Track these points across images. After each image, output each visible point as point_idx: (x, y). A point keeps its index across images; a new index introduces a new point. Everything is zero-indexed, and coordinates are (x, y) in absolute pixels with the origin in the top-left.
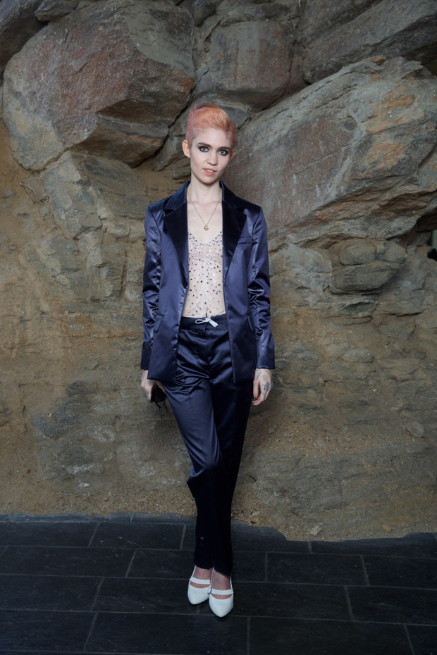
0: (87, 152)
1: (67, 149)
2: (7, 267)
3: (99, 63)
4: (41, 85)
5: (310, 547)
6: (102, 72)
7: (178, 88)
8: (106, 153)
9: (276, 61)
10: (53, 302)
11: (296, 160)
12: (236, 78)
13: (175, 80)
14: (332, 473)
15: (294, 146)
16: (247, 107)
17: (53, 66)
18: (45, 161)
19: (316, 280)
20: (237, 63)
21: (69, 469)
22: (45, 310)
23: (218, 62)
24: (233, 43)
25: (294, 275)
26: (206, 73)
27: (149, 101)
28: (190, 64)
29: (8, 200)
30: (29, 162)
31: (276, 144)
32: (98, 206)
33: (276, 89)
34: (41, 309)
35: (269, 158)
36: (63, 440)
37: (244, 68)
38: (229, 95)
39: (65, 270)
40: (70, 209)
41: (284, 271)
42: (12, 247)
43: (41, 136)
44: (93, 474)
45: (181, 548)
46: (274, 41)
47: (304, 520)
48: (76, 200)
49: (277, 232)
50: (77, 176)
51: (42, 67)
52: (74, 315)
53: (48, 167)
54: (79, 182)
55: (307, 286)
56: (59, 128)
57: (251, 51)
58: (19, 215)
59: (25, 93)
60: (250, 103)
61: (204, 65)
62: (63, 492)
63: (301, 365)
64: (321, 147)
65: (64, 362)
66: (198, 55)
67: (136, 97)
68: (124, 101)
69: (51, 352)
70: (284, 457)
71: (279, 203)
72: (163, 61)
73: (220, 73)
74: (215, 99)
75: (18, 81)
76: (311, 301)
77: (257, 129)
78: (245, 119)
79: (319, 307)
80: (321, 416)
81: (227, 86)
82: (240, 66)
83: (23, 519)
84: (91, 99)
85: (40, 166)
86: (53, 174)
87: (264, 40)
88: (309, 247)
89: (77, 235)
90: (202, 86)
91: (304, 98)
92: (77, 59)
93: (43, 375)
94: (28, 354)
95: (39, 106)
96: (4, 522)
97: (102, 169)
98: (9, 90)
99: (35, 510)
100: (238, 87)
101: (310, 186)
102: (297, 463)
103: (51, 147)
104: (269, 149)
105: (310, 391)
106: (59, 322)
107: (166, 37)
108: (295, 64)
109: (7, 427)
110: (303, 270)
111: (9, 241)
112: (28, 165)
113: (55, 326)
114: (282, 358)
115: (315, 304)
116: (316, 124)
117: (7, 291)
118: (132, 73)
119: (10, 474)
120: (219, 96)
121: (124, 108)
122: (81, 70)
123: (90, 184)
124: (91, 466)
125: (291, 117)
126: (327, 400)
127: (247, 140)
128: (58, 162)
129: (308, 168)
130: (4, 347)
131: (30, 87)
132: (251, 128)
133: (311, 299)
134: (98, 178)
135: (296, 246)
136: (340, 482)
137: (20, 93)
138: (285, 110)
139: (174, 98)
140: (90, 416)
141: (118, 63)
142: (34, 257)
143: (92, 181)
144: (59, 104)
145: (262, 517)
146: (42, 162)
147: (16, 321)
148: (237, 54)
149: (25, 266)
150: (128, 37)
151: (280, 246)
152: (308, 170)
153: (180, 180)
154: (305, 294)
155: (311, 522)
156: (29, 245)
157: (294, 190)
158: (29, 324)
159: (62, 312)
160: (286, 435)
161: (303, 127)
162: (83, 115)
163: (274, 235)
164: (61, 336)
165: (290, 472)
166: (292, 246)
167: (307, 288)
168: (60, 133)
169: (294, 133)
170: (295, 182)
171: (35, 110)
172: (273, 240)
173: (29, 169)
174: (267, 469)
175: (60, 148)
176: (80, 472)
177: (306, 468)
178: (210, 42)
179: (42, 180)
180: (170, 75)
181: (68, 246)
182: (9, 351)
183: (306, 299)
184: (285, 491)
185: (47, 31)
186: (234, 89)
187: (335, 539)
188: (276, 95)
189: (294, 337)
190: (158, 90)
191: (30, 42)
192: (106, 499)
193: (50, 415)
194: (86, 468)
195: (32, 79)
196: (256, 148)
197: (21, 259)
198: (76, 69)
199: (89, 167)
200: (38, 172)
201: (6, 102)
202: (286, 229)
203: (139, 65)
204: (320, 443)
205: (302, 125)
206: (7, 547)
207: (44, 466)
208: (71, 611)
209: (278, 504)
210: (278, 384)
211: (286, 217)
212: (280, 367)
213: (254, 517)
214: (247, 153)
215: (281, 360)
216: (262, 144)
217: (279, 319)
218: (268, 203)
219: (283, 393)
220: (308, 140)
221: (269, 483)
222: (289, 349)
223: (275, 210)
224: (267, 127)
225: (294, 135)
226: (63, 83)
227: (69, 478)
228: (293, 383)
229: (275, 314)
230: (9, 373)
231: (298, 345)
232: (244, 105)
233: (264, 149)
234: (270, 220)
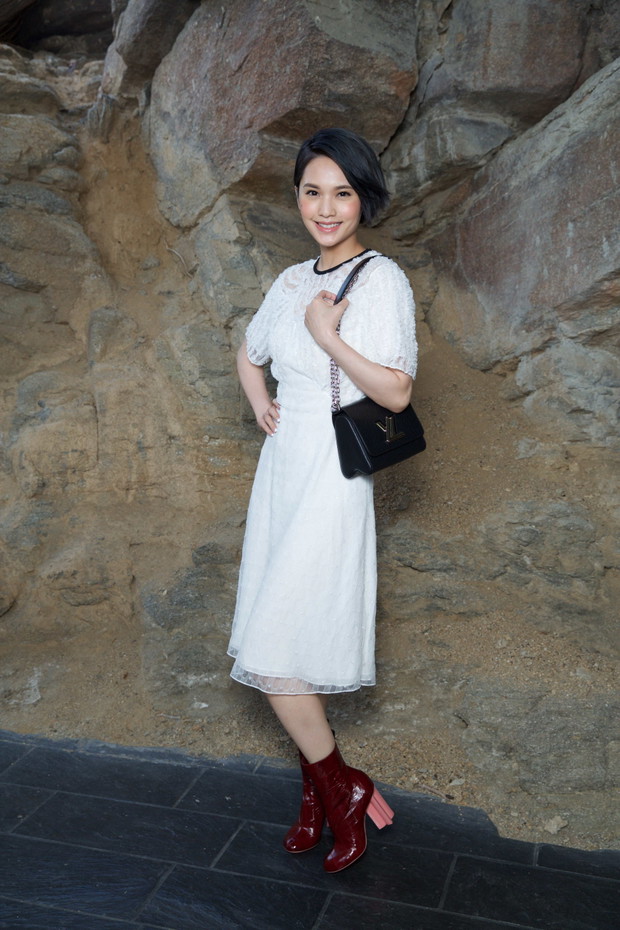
0: (253, 196)
1: (223, 192)
2: (126, 368)
3: (263, 53)
4: (192, 98)
5: (536, 854)
6: (267, 67)
7: (384, 87)
8: (284, 197)
9: (556, 41)
10: (188, 421)
11: (573, 199)
12: (486, 71)
13: (380, 75)
14: (592, 727)
15: (571, 175)
16: (509, 120)
17: (206, 66)
18: (197, 213)
19: (605, 399)
20: (488, 47)
21: (180, 678)
22: (175, 433)
23: (459, 47)
24: (483, 14)
25: (566, 389)
26: (440, 65)
27: (338, 109)
28: (411, 51)
29: (149, 272)
30: (179, 215)
31: (544, 174)
32: (262, 277)
33: (555, 88)
34: (169, 431)
35: (533, 198)
36: (179, 633)
37: (500, 53)
38: (477, 99)
39: (206, 373)
40: (219, 281)
41: (552, 382)
42: (140, 340)
43: (192, 175)
44: (216, 689)
46: (554, 8)
47: (539, 803)
48: (229, 268)
49: (541, 318)
50: (234, 232)
51: (194, 70)
52: (217, 443)
53: (200, 221)
54: (237, 242)
55: (588, 408)
56: (212, 160)
57: (513, 25)
58: (160, 293)
59: (174, 113)
60: (514, 115)
61: (437, 54)
62: (169, 714)
63: (562, 538)
64: (612, 173)
65: (198, 513)
66: (424, 36)
67: (316, 103)
68: (296, 110)
69: (181, 497)
70: (513, 691)
71: (545, 271)
72: (357, 44)
73: (460, 64)
74: (455, 107)
75: (167, 97)
76: (593, 434)
77: (517, 151)
78: (504, 139)
79: (608, 445)
80: (591, 626)
81: (471, 85)
82: (494, 51)
83: (98, 750)
84: (253, 112)
85: (190, 220)
86: (205, 230)
87: (535, 6)
88: (598, 344)
89: (229, 321)
90: (432, 88)
91: (589, 93)
92: (236, 51)
93: (166, 532)
94: (151, 499)
95: (190, 130)
96: (69, 751)
97: (276, 222)
98: (156, 111)
99: (120, 737)
100: (490, 85)
101: (593, 239)
102: (535, 704)
103: (203, 191)
104: (533, 183)
105: (578, 583)
106: (195, 452)
107: (369, 8)
108: (590, 45)
109: (105, 606)
110: (582, 382)
111: (138, 330)
112: (175, 220)
113: (188, 458)
114: (531, 524)
115: (599, 439)
116: (606, 134)
117: (121, 402)
118: (307, 64)
119: (99, 677)
120: (460, 103)
121: (299, 122)
122: (240, 67)
123: (253, 245)
124: (215, 676)
125: (568, 126)
126: (607, 600)
127: (502, 171)
128: (213, 212)
129: (592, 210)
130: (117, 486)
131: (179, 102)
132: (509, 152)
133: (594, 431)
134: (267, 235)
135: (572, 341)
136: (606, 742)
137: (168, 113)
138: (560, 116)
139: (380, 105)
140: (221, 598)
141: (288, 50)
142: (166, 354)
143: (256, 239)
144: (213, 123)
145: (468, 789)
146: (193, 214)
147: (132, 448)
148: (489, 30)
149: (153, 367)
150: (303, 7)
151: (546, 342)
152: (591, 213)
153: (405, 242)
154: (584, 422)
155: (550, 809)
156: (162, 337)
157: (569, 248)
158: (151, 454)
159: (199, 437)
160: (523, 653)
161: (586, 141)
162: (244, 136)
163: (537, 323)
164: (196, 474)
165: (521, 718)
166: (566, 343)
167: (589, 412)
168: (214, 167)
169: (573, 153)
170: (571, 234)
171: (185, 137)
172: (536, 332)
173: (178, 227)
174: (485, 708)
175: (214, 190)
176: (196, 684)
177: (549, 713)
178: (451, 18)
179: (193, 241)
180: (371, 67)
181: (215, 338)
182: (123, 493)
183: (585, 430)
184: (511, 749)
185: (199, 14)
186: (483, 89)
187: (587, 846)
189: (559, 491)
190: (351, 90)
191: (180, 37)
192: (227, 731)
193: (166, 592)
194: (206, 679)
195: (182, 90)
196: (514, 183)
197: (150, 356)
198: (234, 67)
199: (255, 219)
200: (189, 228)
201: (153, 129)
202: (556, 314)
203: (318, 51)
204: (581, 673)
205: (585, 138)
206: (55, 792)
207: (148, 669)
209: (499, 770)
210: (523, 567)
211: (556, 293)
212: (524, 539)
213: (454, 787)
214: (502, 193)
215: (528, 527)
216: (524, 176)
217: (539, 460)
218: (530, 272)
219: (531, 584)
220: (593, 163)
221: (487, 732)
222: (544, 510)
223: (541, 282)
224: (532, 147)
225: (572, 156)
226: (218, 92)
227: (180, 692)
228: (548, 568)
229: (532, 453)
230: (118, 525)
231: (561, 505)
232: (505, 116)
233: (526, 184)
234: (531, 300)
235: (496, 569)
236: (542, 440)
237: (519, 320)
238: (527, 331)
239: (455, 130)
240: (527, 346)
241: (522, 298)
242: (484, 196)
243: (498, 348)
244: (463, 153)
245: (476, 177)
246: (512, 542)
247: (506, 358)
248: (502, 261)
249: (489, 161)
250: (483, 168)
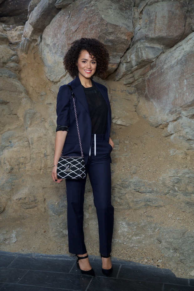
2: (39, 129)
3: (84, 26)
4: (58, 40)
5: (189, 282)
6: (85, 31)
7: (124, 37)
9: (177, 22)
11: (186, 72)
12: (155, 31)
13: (122, 33)
15: (185, 65)
16: (162, 46)
17: (63, 30)
18: (60, 77)
20: (155, 24)
21: (64, 232)
23: (146, 24)
24: (154, 13)
25: (185, 133)
26: (140, 29)
27: (109, 44)
28: (131, 25)
29: (43, 97)
31: (175, 64)
33: (177, 36)
35: (172, 71)
36: (62, 217)
37: (159, 25)
38: (152, 40)
41: (180, 131)
42: (42, 120)
43: (58, 65)
45: (117, 277)
46: (176, 11)
47: (187, 266)
49: (176, 110)
51: (59, 31)
53: (61, 80)
55: (192, 139)
57: (163, 17)
58: (47, 104)
59: (51, 45)
60: (163, 45)
61: (139, 26)
62: (61, 244)
63: (188, 181)
66: (135, 20)
70: (176, 231)
71: (177, 95)
72: (116, 24)
73: (147, 29)
74: (145, 43)
75: (48, 39)
77: (166, 57)
78: (161, 52)
81: (150, 36)
82: (158, 25)
83: (39, 256)
85: (57, 79)
86: (63, 83)
87: (170, 11)
88: (193, 118)
90: (137, 37)
91: (190, 39)
92: (74, 25)
94: (48, 173)
95: (57, 50)
96: (30, 257)
98: (44, 44)
99: (46, 252)
100: (156, 36)
101: (193, 85)
102: (183, 234)
103: (62, 70)
104: (172, 67)
105: (193, 195)
107: (118, 12)
108: (187, 23)
109: (36, 209)
110: (190, 130)
111: (41, 116)
112: (52, 79)
114: (177, 177)
117: (38, 141)
118: (100, 30)
119: (36, 232)
120: (146, 41)
122: (76, 31)
125: (183, 49)
127: (161, 63)
128: (66, 77)
129: (192, 76)
130: (37, 168)
131: (53, 41)
132: (163, 57)
135: (186, 117)
137: (49, 45)
138: (181, 46)
139: (122, 43)
141: (93, 26)
142: (52, 124)
145: (163, 263)
146: (58, 78)
147: (42, 156)
148: (156, 19)
149: (48, 128)
150: (98, 12)
151: (178, 118)
152: (192, 77)
153: (128, 85)
154: (191, 143)
155: (191, 268)
156: (50, 118)
157: (185, 88)
158: (49, 157)
160: (178, 218)
161: (190, 54)
163: (175, 112)
165: (179, 239)
166: (184, 118)
167: (193, 140)
169: (185, 58)
170: (185, 83)
171: (55, 53)
172: (174, 114)
173: (53, 82)
174: (167, 236)
177: (188, 237)
178: (142, 14)
179: (58, 87)
180: (120, 31)
182: (39, 171)
183: (192, 146)
184: (177, 249)
185: (61, 13)
186: (154, 37)
188: (177, 39)
189: (185, 166)
190: (113, 38)
191: (54, 20)
193: (57, 203)
195: (54, 37)
196: (165, 67)
197: (47, 125)
198: (74, 30)
200: (57, 82)
201: (43, 49)
202: (181, 109)
203: (103, 26)
205: (189, 53)
206: (29, 270)
207: (53, 229)
209: (173, 256)
210: (175, 191)
211: (181, 102)
212: (175, 181)
213: (159, 263)
214: (161, 70)
215: (176, 177)
216: (169, 65)
217: (177, 156)
218: (172, 95)
219: (178, 196)
220: (192, 61)
221: (168, 244)
222: (181, 172)
223: (175, 99)
224: (171, 55)
225: (185, 59)
226: (68, 38)
227: (64, 236)
228: (183, 191)
229: (175, 154)
230: (38, 182)
231: (186, 170)
232: (160, 45)
233: (170, 67)
234: (172, 104)
235: (166, 191)
236: (177, 149)
237: (168, 111)
238: (171, 114)
239: (145, 50)
240: (171, 119)
241: (169, 104)
242: (155, 71)
243: (161, 120)
244: (148, 57)
245: (152, 65)
246: (171, 183)
247: (164, 123)
248: (162, 92)
249: (156, 59)
250: (154, 62)
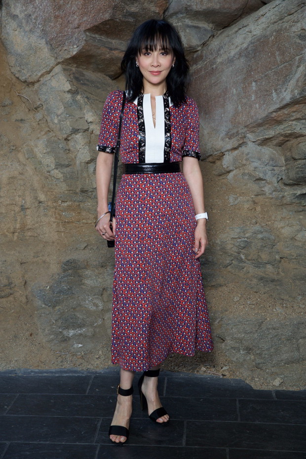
0: (75, 66)
1: (58, 63)
2: (9, 164)
4: (36, 8)
5: (274, 395)
7: (153, 8)
8: (92, 66)
10: (48, 193)
11: (255, 70)
13: (152, 2)
14: (290, 334)
15: (253, 57)
16: (211, 25)
18: (40, 74)
19: (272, 173)
21: (65, 332)
22: (42, 200)
25: (252, 169)
27: (130, 20)
29: (7, 108)
30: (25, 75)
31: (237, 56)
32: (85, 111)
33: (236, 9)
34: (38, 199)
35: (231, 68)
36: (60, 309)
38: (196, 14)
39: (59, 166)
40: (62, 114)
41: (244, 165)
42: (12, 148)
43: (36, 52)
44: (86, 336)
45: (164, 395)
47: (267, 373)
48: (67, 106)
49: (237, 132)
50: (67, 86)
52: (66, 204)
53: (41, 79)
54: (68, 92)
55: (264, 178)
56: (51, 45)
58: (16, 120)
59: (21, 16)
60: (213, 23)
62: (61, 352)
63: (261, 244)
64: (277, 57)
65: (58, 244)
67: (119, 17)
68: (108, 20)
69: (47, 235)
70: (248, 321)
71: (240, 107)
74: (184, 18)
75: (15, 6)
76: (267, 191)
77: (220, 44)
78: (209, 36)
79: (274, 196)
80: (278, 287)
81: (194, 7)
83: (29, 373)
84: (80, 20)
85: (35, 78)
86: (46, 85)
88: (265, 145)
89: (68, 136)
90: (173, 7)
91: (263, 15)
93: (41, 255)
94: (28, 238)
95: (34, 27)
96: (13, 375)
97: (88, 80)
98: (7, 14)
99: (38, 366)
100: (204, 7)
101: (267, 91)
102: (260, 326)
103: (44, 62)
104: (231, 61)
105: (269, 266)
106: (54, 210)
109: (11, 298)
110: (260, 164)
111: (9, 142)
112: (24, 78)
113: (50, 213)
114: (244, 238)
115: (270, 194)
116: (273, 37)
117: (9, 183)
119: (15, 337)
120: (187, 16)
121: (108, 26)
123: (78, 93)
124: (84, 330)
125: (250, 32)
126: (283, 274)
127: (212, 54)
128: (51, 74)
129: (266, 76)
130: (7, 231)
131: (26, 10)
132: (215, 44)
133: (267, 189)
134: (85, 88)
135: (254, 144)
136: (298, 340)
137: (17, 16)
138: (246, 26)
140: (82, 288)
142: (31, 156)
143: (79, 90)
144: (52, 24)
145: (231, 371)
146: (37, 75)
147: (17, 209)
149: (24, 163)
151: (241, 144)
152: (266, 78)
154: (262, 185)
155: (274, 375)
156: (27, 145)
158: (28, 212)
159: (56, 202)
160: (249, 302)
161: (261, 40)
162: (73, 33)
163: (235, 134)
164: (55, 222)
165: (254, 333)
166: (250, 144)
167: (264, 180)
168: (52, 49)
169: (254, 46)
171: (31, 30)
172: (235, 139)
173: (25, 82)
174: (234, 330)
175: (52, 62)
176: (74, 335)
177: (268, 329)
179: (36, 91)
181: (60, 146)
182: (11, 235)
183: (263, 189)
184: (250, 349)
186: (200, 10)
187: (295, 389)
188: (236, 15)
189: (254, 221)
190: (137, 10)
192: (97, 357)
193: (48, 287)
194: (80, 332)
195: (28, 3)
196: (219, 60)
197: (21, 156)
199: (77, 79)
200: (33, 83)
201: (4, 24)
202: (246, 129)
204: (279, 309)
205: (261, 39)
206: (18, 394)
207: (44, 330)
208: (77, 443)
209: (245, 360)
210: (241, 261)
211: (246, 119)
212: (242, 246)
213: (224, 371)
214: (211, 65)
215: (243, 239)
216: (225, 57)
217: (240, 206)
218: (230, 108)
219: (245, 269)
220: (266, 52)
221: (236, 342)
222: (250, 231)
223: (237, 113)
224: (230, 42)
225: (254, 48)
226: (55, 6)
227: (66, 340)
228: (254, 260)
229: (236, 202)
230: (12, 253)
231: (257, 227)
232: (209, 23)
233: (227, 61)
234: (231, 122)
235: (228, 262)
236: (240, 196)
237: (224, 133)
238: (229, 139)
239: (185, 31)
240: (229, 147)
241: (226, 122)
242: (200, 67)
243: (211, 148)
244: (191, 44)
245: (195, 56)
246: (235, 248)
247: (215, 153)
248: (213, 102)
249: (202, 48)
250: (199, 52)
